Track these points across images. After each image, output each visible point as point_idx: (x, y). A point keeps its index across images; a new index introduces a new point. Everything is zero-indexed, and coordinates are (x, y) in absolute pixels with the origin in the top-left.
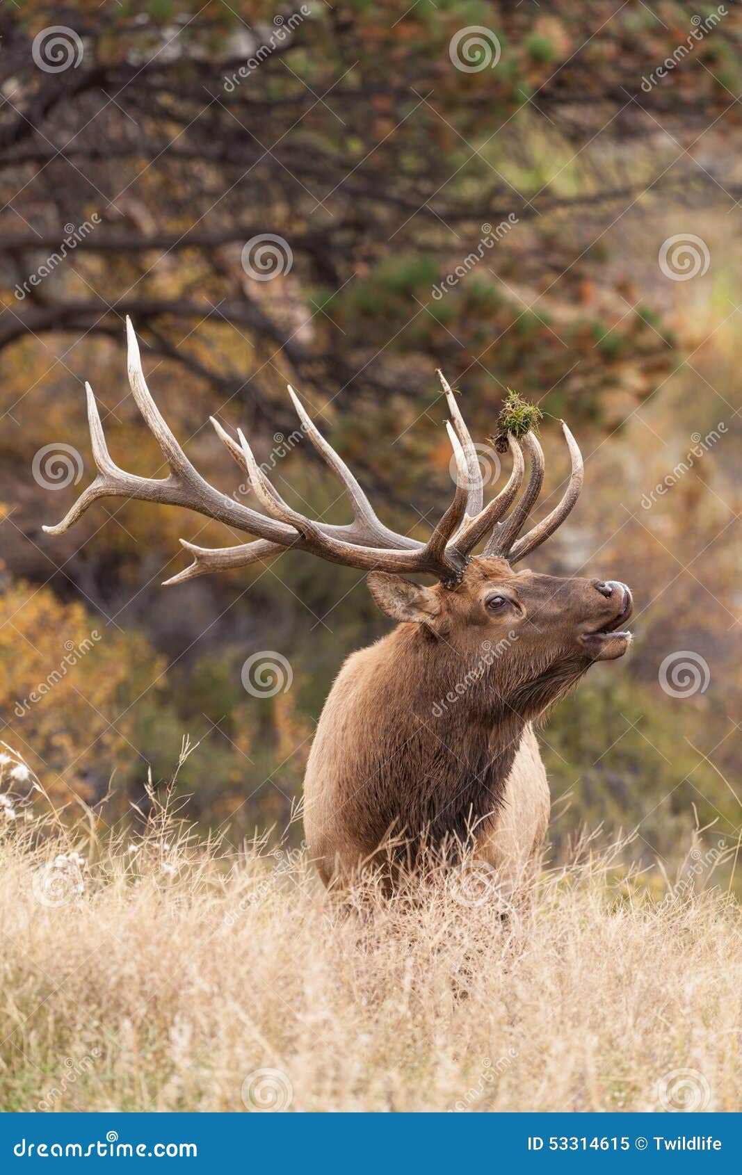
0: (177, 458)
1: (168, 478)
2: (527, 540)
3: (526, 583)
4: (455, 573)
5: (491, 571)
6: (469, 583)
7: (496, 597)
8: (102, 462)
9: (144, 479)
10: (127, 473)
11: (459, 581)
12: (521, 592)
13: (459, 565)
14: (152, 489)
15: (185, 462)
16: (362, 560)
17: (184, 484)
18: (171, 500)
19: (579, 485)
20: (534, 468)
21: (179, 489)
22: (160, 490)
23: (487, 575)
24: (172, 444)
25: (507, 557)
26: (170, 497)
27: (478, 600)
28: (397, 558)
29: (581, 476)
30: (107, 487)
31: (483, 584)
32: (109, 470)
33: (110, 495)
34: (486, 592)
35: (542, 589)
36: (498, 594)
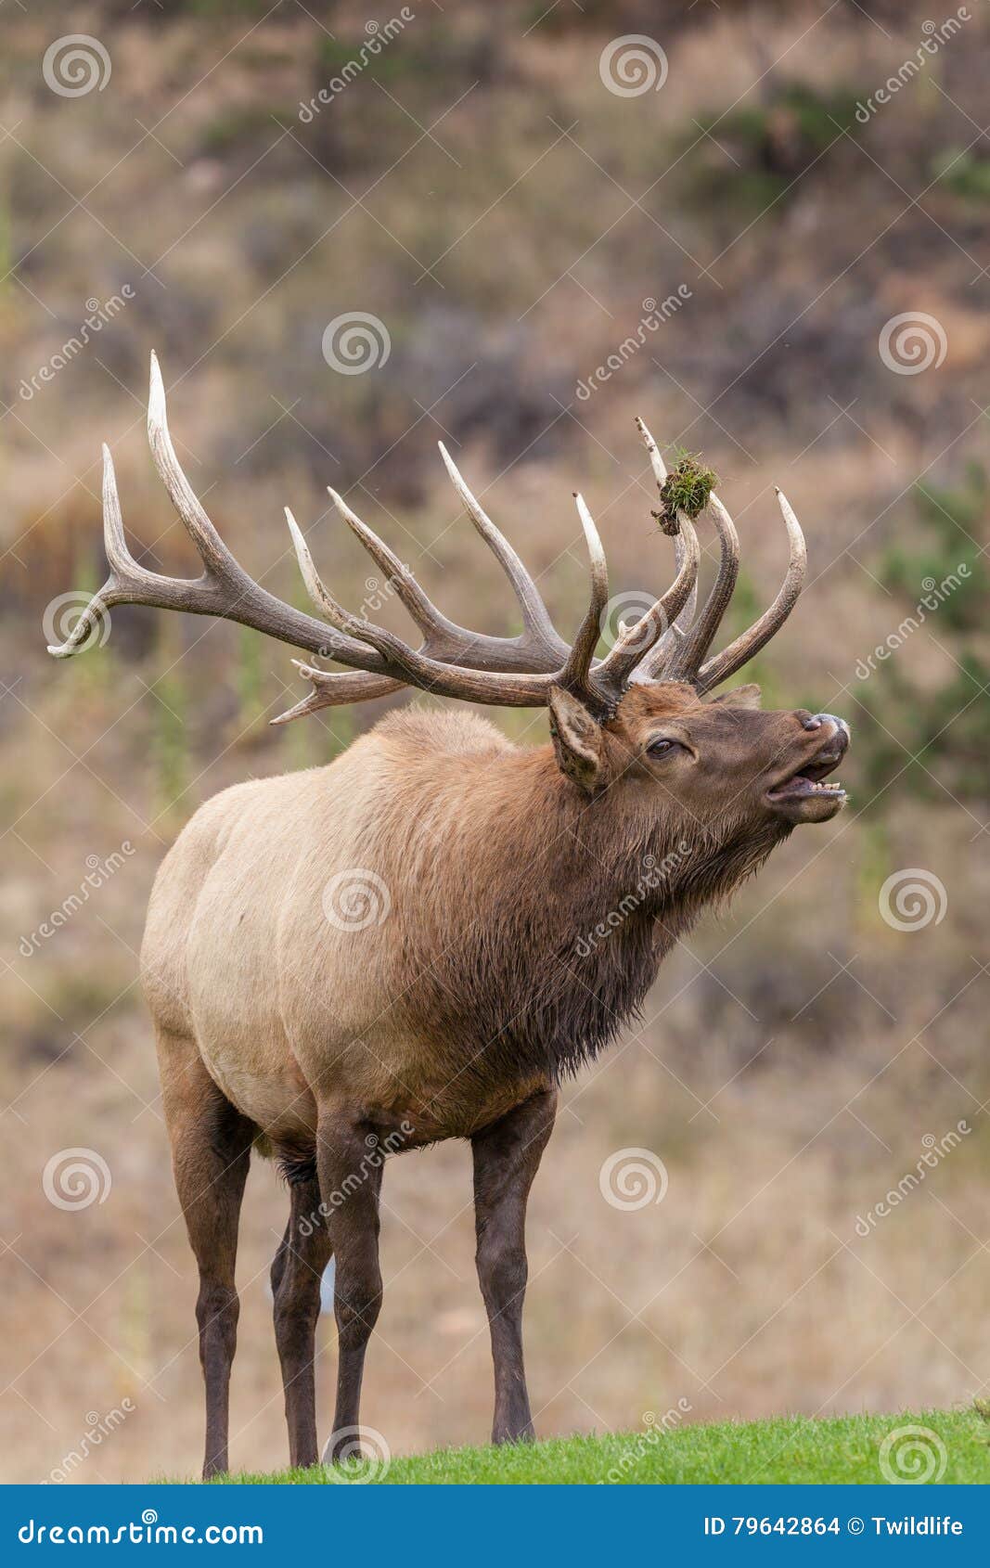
0: (213, 549)
1: (203, 577)
2: (726, 657)
3: (705, 719)
4: (606, 706)
5: (660, 702)
6: (625, 719)
7: (662, 741)
8: (116, 557)
9: (169, 579)
10: (147, 572)
11: (612, 716)
12: (695, 732)
13: (612, 695)
14: (179, 593)
15: (224, 554)
16: (472, 689)
17: (223, 586)
18: (206, 608)
19: (800, 579)
20: (724, 556)
21: (216, 593)
22: (191, 594)
23: (653, 708)
24: (206, 529)
25: (693, 682)
26: (204, 604)
27: (637, 743)
28: (523, 686)
29: (802, 565)
30: (121, 590)
31: (646, 721)
32: (123, 567)
33: (126, 603)
34: (648, 732)
35: (727, 727)
36: (664, 737)
